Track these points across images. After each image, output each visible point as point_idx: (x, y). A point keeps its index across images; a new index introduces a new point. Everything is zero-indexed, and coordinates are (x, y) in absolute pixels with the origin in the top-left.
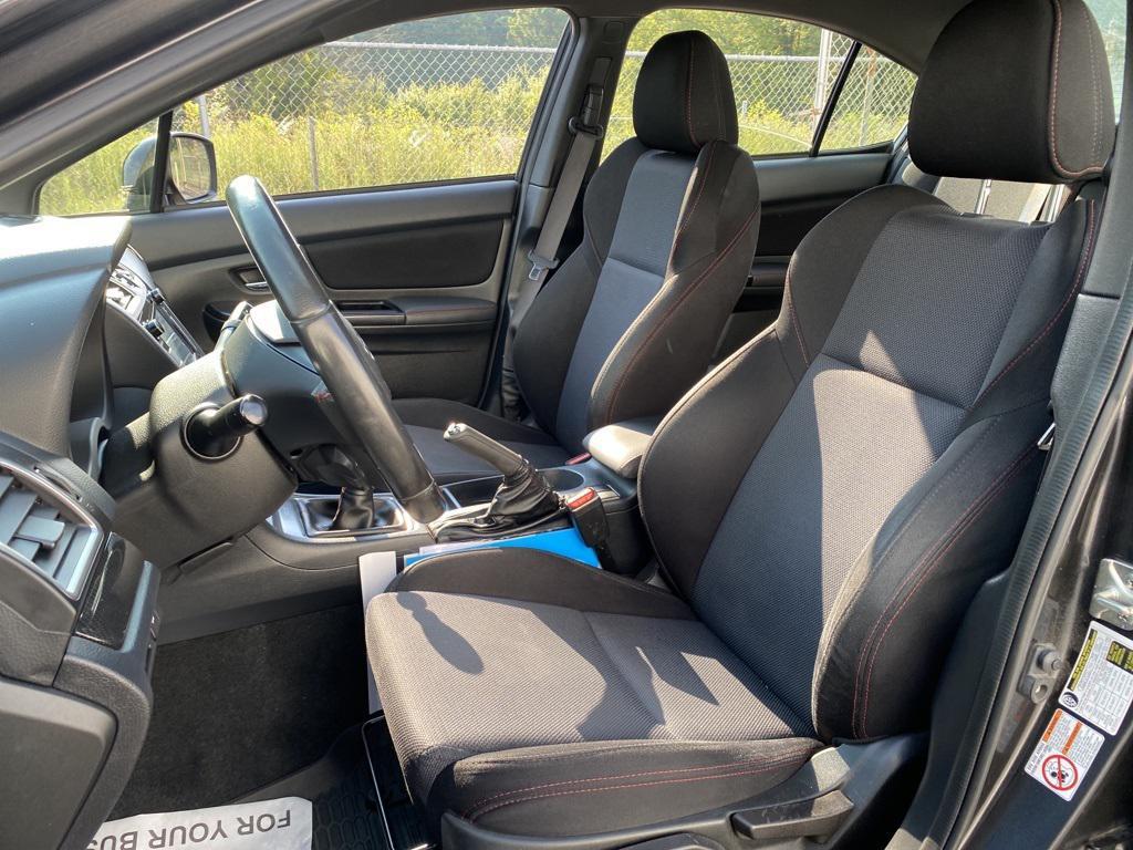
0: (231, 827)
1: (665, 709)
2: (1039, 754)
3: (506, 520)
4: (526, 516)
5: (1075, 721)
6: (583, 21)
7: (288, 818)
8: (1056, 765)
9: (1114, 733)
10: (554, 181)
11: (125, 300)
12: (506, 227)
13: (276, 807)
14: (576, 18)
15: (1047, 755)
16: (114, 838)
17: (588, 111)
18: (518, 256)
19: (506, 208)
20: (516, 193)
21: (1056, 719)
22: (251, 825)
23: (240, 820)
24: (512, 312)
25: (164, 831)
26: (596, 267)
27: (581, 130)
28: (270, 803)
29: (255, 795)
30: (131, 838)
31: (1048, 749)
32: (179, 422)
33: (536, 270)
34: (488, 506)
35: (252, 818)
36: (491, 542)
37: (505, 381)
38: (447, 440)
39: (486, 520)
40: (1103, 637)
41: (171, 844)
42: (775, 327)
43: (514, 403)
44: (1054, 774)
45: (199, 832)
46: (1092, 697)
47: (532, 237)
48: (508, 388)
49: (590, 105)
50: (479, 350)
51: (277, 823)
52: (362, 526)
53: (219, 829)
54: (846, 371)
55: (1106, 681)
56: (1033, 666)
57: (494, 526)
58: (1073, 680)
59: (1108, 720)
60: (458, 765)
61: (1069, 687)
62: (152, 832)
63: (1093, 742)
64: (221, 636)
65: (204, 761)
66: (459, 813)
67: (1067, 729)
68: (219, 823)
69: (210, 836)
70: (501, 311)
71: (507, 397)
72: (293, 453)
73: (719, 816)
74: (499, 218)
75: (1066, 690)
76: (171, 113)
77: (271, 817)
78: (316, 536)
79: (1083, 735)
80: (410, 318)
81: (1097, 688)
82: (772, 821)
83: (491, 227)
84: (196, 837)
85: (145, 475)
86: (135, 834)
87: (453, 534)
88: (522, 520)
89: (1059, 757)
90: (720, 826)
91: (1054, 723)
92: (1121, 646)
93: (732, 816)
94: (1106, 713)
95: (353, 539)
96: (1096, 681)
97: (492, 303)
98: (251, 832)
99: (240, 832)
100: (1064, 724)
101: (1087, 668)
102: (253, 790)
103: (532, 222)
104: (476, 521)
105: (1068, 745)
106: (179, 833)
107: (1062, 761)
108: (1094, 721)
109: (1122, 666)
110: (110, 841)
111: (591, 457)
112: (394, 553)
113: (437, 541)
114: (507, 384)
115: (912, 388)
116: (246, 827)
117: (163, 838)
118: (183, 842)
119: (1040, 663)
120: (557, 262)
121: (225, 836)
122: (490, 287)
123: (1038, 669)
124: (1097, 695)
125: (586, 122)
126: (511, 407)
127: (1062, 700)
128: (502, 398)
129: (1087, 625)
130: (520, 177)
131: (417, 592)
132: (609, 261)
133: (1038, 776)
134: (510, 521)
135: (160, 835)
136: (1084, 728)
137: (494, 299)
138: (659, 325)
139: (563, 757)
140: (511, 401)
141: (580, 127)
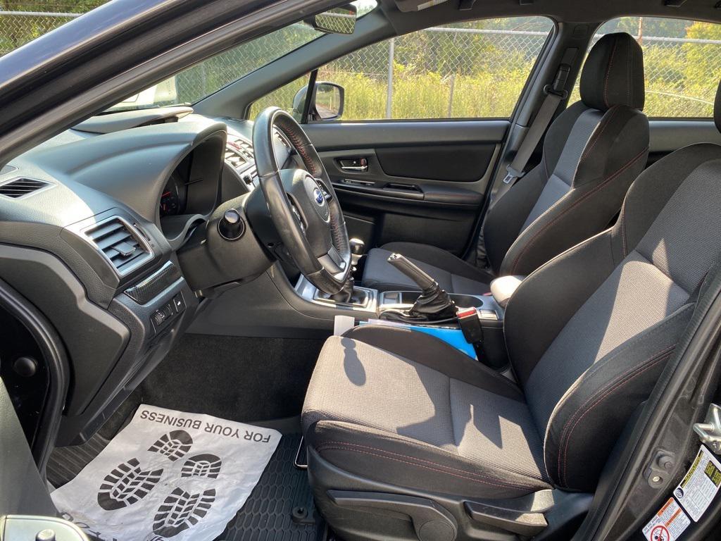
0: (242, 434)
1: (464, 438)
2: (653, 523)
3: (422, 316)
4: (434, 316)
5: (678, 507)
6: (561, 25)
7: (268, 439)
8: (659, 532)
9: (696, 521)
10: (529, 124)
11: (239, 163)
12: (497, 148)
13: (265, 431)
14: (557, 23)
15: (657, 524)
16: (191, 421)
17: (557, 81)
18: (501, 167)
19: (499, 138)
20: (507, 128)
21: (669, 503)
22: (251, 437)
23: (247, 432)
24: (491, 201)
25: (213, 426)
26: (544, 180)
27: (551, 93)
28: (263, 429)
29: (259, 423)
30: (198, 423)
31: (659, 521)
32: (219, 219)
33: (509, 177)
34: (412, 306)
35: (252, 433)
36: (410, 326)
37: (480, 242)
38: (389, 262)
39: (410, 313)
40: (706, 456)
41: (214, 432)
42: (612, 230)
43: (483, 257)
44: (656, 538)
45: (227, 431)
46: (691, 495)
47: (511, 156)
48: (481, 247)
49: (559, 77)
50: (468, 222)
51: (263, 440)
52: (344, 301)
53: (236, 433)
54: (642, 263)
55: (701, 486)
56: (654, 463)
57: (414, 317)
58: (685, 481)
59: (695, 512)
60: (320, 422)
61: (681, 485)
62: (208, 424)
63: (683, 523)
64: (260, 339)
65: (239, 399)
66: (314, 447)
67: (672, 511)
68: (237, 430)
69: (232, 434)
70: (485, 200)
71: (480, 253)
72: (269, 245)
73: (457, 500)
74: (494, 143)
75: (679, 486)
76: (317, 71)
77: (262, 436)
78: (319, 300)
79: (679, 517)
80: (426, 197)
81: (695, 489)
82: (487, 513)
83: (489, 148)
84: (225, 433)
85: (203, 242)
86: (200, 422)
87: (389, 316)
88: (432, 318)
89: (663, 527)
90: (456, 505)
91: (667, 506)
92: (713, 465)
93: (464, 503)
94: (696, 507)
95: (335, 306)
96: (696, 485)
97: (480, 194)
98: (250, 439)
99: (245, 438)
100: (672, 507)
101: (694, 475)
102: (259, 420)
103: (513, 147)
104: (404, 313)
105: (670, 521)
106: (219, 429)
107: (664, 530)
108: (688, 510)
109: (711, 478)
110: (189, 422)
111: (491, 295)
112: (354, 318)
113: (380, 318)
114: (481, 245)
115: (673, 279)
116: (249, 436)
117: (211, 429)
118: (219, 433)
119: (658, 462)
120: (523, 174)
121: (238, 437)
122: (481, 184)
123: (657, 466)
124: (694, 493)
125: (555, 88)
126: (481, 260)
127: (675, 492)
128: (477, 254)
129: (699, 447)
130: (511, 120)
131: (355, 340)
132: (553, 176)
133: (648, 536)
134: (425, 317)
135: (211, 427)
136: (682, 513)
137: (483, 193)
138: (556, 219)
139: (369, 433)
140: (482, 256)
141: (550, 91)
